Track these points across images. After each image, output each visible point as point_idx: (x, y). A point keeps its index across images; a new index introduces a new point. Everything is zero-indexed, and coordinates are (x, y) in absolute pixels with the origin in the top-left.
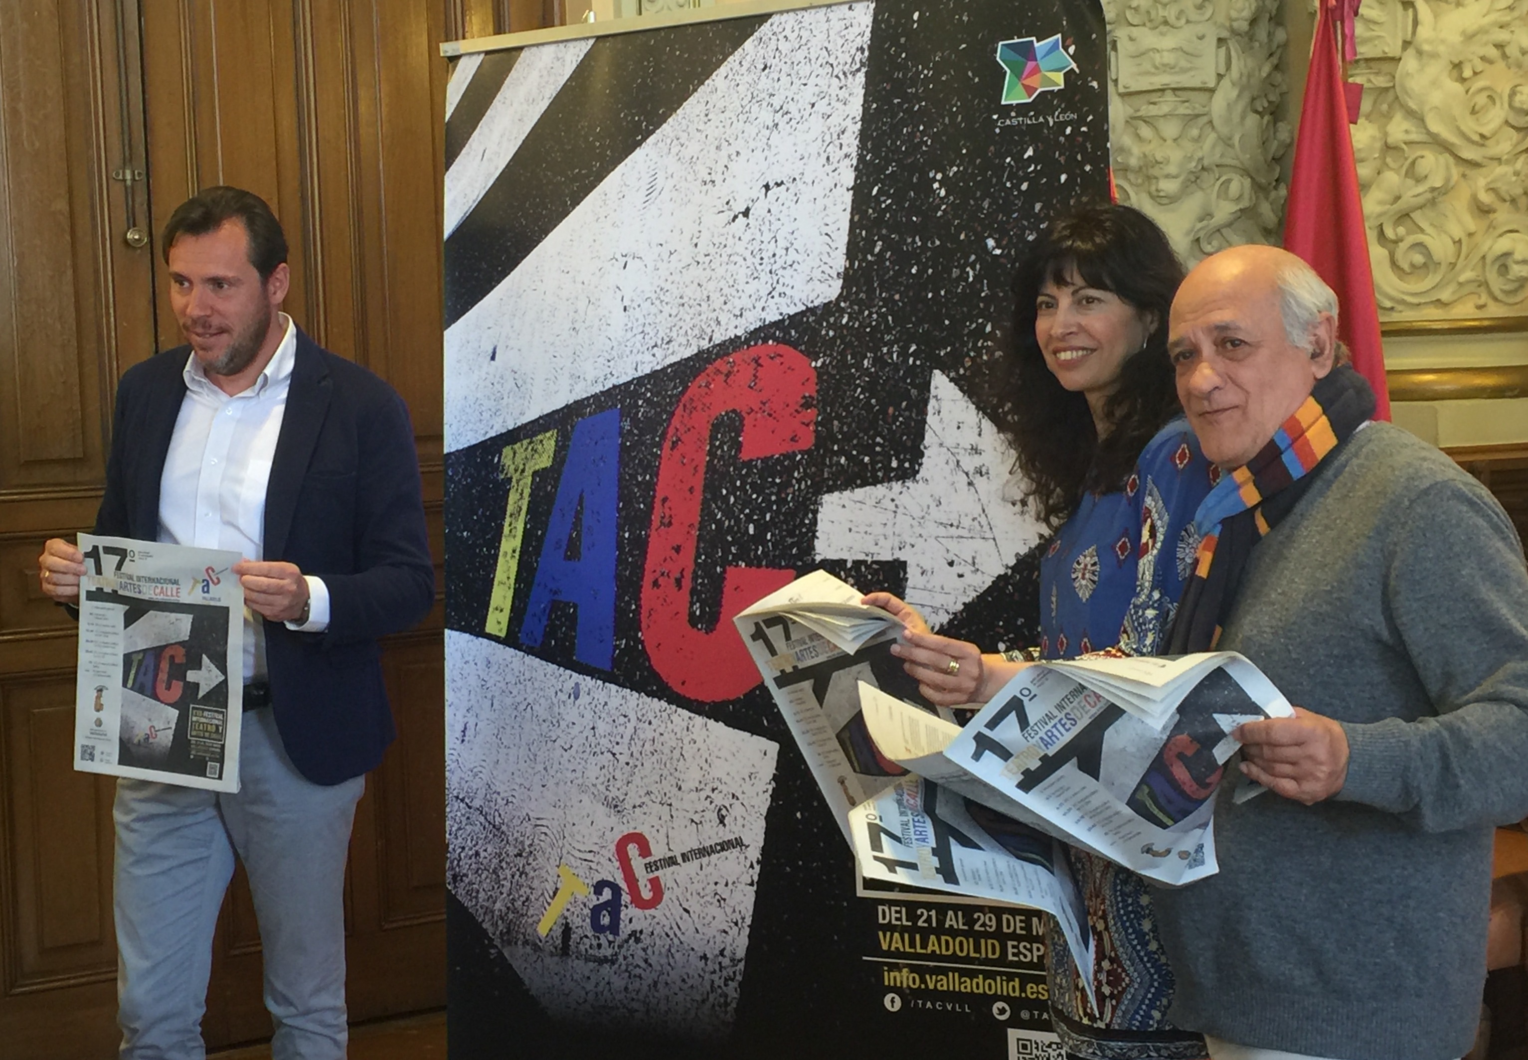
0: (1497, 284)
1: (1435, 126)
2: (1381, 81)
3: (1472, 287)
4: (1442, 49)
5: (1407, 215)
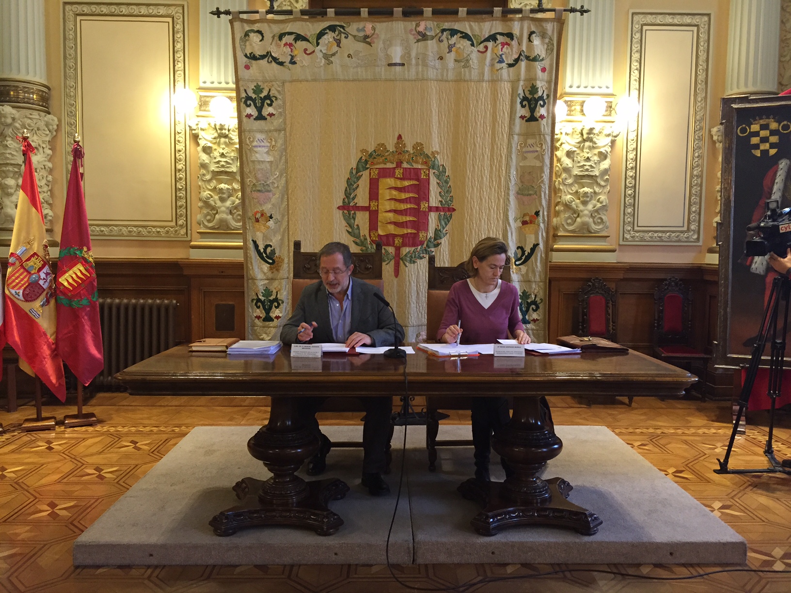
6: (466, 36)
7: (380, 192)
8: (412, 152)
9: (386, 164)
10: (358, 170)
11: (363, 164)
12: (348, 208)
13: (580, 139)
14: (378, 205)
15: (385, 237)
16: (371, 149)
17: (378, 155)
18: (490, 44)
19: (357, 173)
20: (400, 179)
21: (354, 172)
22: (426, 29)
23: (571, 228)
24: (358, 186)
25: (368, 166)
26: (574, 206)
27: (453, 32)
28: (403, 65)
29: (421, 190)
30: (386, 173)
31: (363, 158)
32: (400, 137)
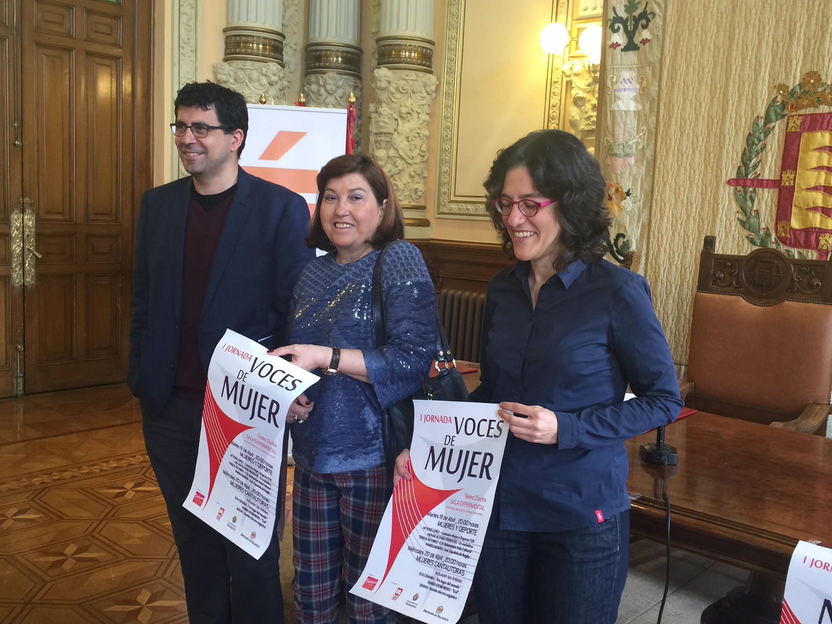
0: (414, 196)
1: (401, 153)
2: (388, 139)
3: (408, 197)
4: (404, 133)
5: (393, 176)
7: (802, 155)
9: (816, 107)
10: (768, 120)
11: (777, 109)
12: (744, 183)
14: (795, 178)
15: (803, 233)
16: (794, 81)
17: (806, 92)
19: (766, 124)
24: (764, 147)
25: (786, 112)
30: (816, 123)
31: (779, 99)
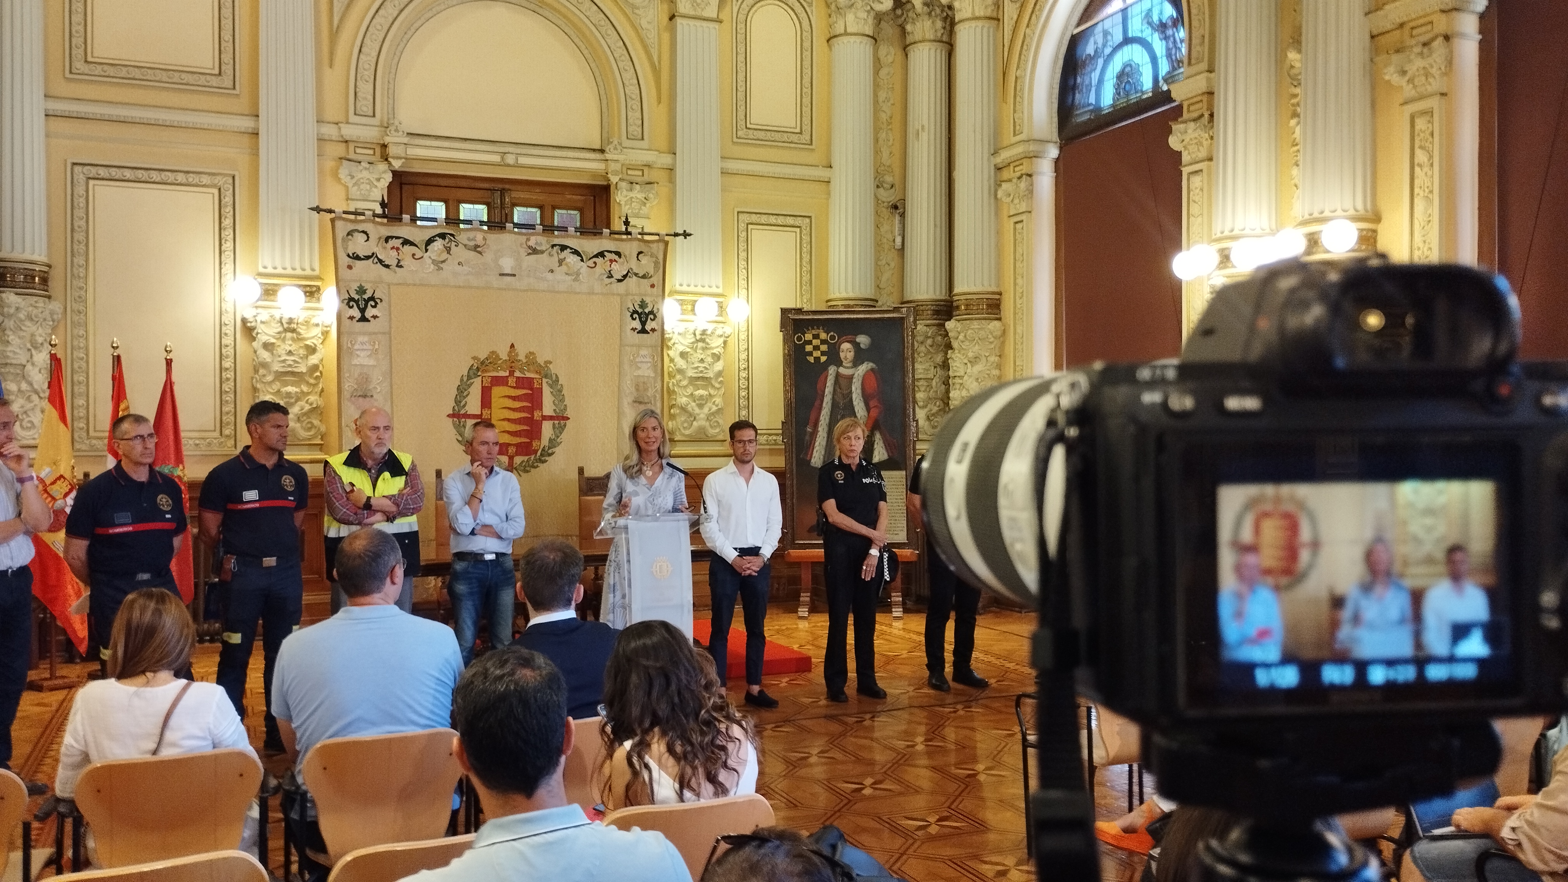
6: (576, 252)
7: (493, 400)
8: (524, 361)
10: (469, 378)
11: (473, 373)
12: (457, 416)
13: (693, 340)
14: (490, 413)
16: (482, 357)
17: (490, 363)
18: (599, 260)
19: (468, 380)
20: (514, 388)
21: (465, 379)
22: (537, 243)
23: (687, 432)
24: (469, 393)
25: (480, 373)
26: (690, 409)
27: (563, 248)
28: (514, 275)
29: (534, 399)
30: (499, 381)
31: (476, 365)
32: (512, 346)
